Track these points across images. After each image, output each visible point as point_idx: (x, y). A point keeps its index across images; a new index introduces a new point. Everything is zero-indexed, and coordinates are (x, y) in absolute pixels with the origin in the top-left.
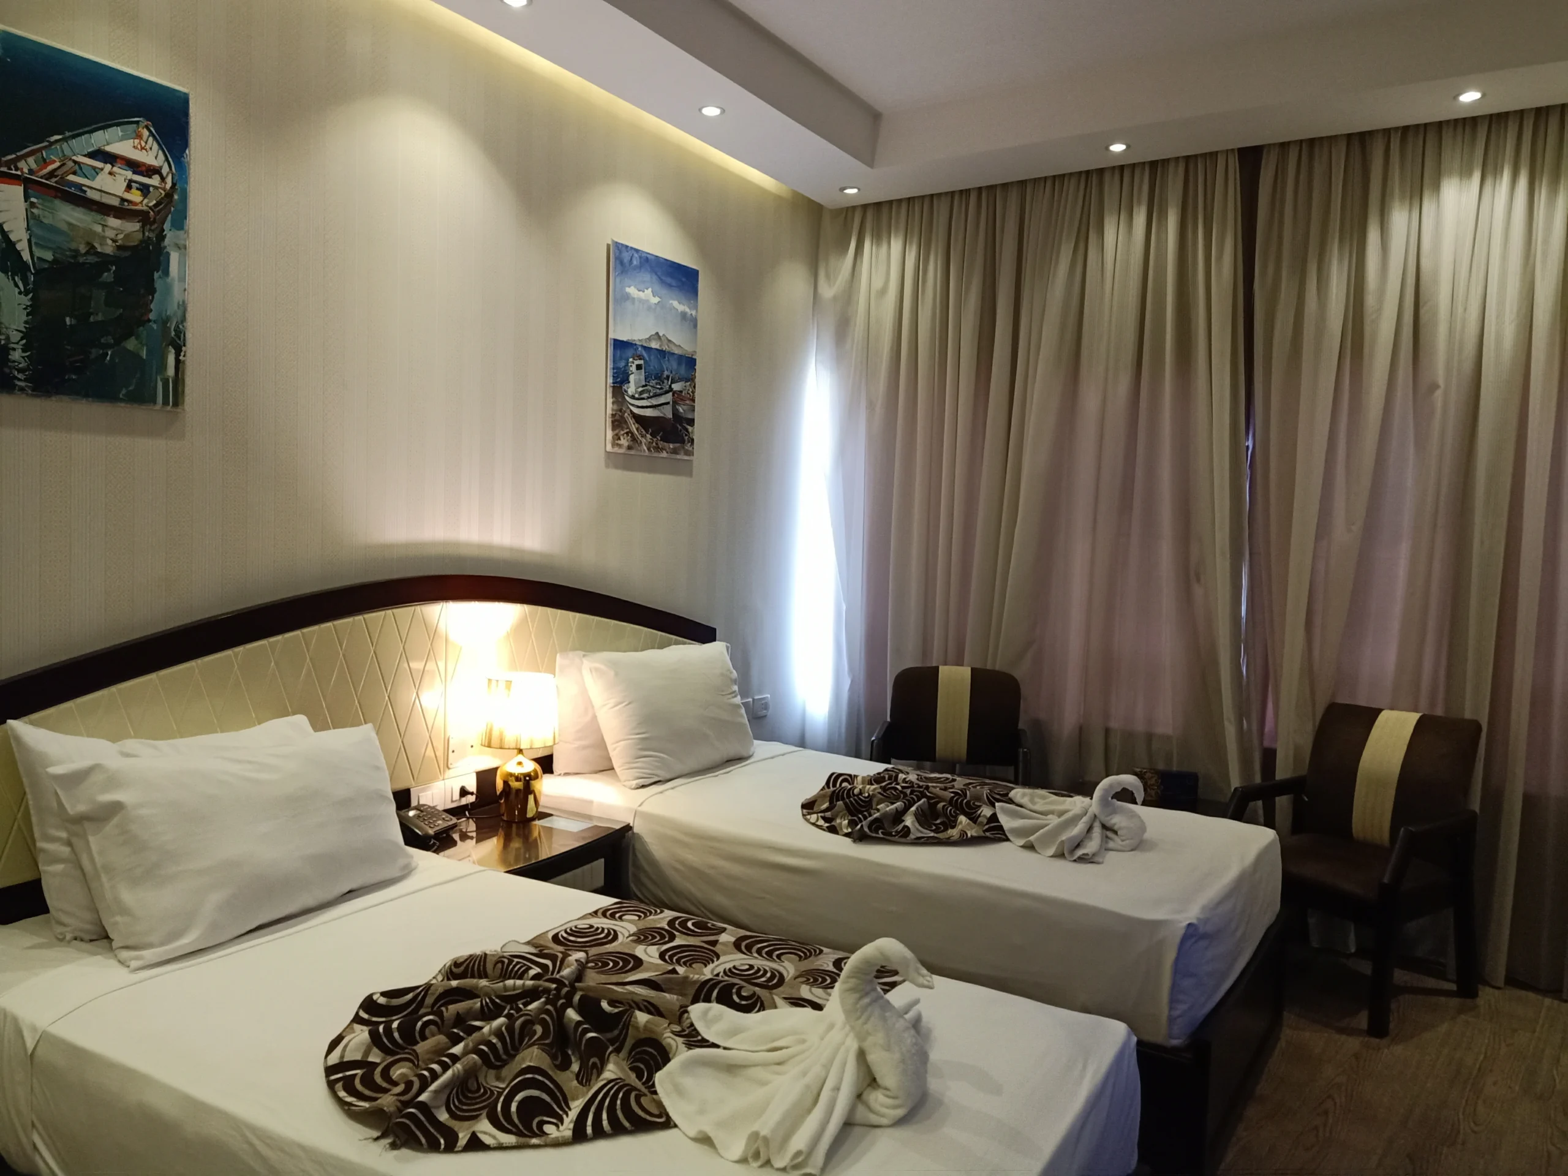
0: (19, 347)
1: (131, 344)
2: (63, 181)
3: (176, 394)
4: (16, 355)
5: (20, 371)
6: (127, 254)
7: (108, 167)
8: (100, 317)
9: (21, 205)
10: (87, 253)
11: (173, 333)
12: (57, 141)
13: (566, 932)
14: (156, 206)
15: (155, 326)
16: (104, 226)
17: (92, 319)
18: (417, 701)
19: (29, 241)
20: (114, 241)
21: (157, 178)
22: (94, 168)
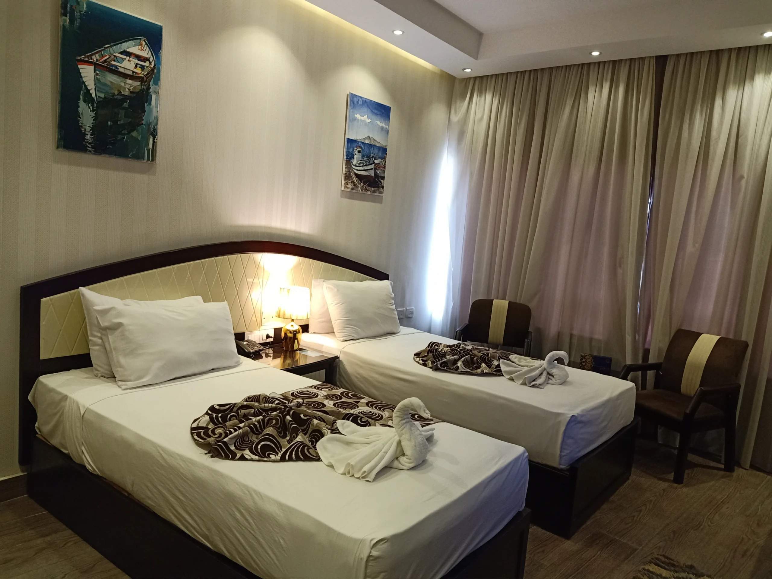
0: (89, 133)
1: (134, 134)
2: (109, 64)
3: (152, 156)
4: (88, 137)
5: (90, 144)
6: (135, 95)
7: (128, 58)
8: (122, 122)
9: (92, 74)
10: (118, 94)
11: (152, 130)
12: (108, 47)
13: (297, 392)
14: (147, 74)
15: (145, 126)
16: (125, 83)
17: (119, 123)
18: (249, 295)
19: (95, 89)
20: (129, 90)
21: (148, 62)
22: (122, 58)
